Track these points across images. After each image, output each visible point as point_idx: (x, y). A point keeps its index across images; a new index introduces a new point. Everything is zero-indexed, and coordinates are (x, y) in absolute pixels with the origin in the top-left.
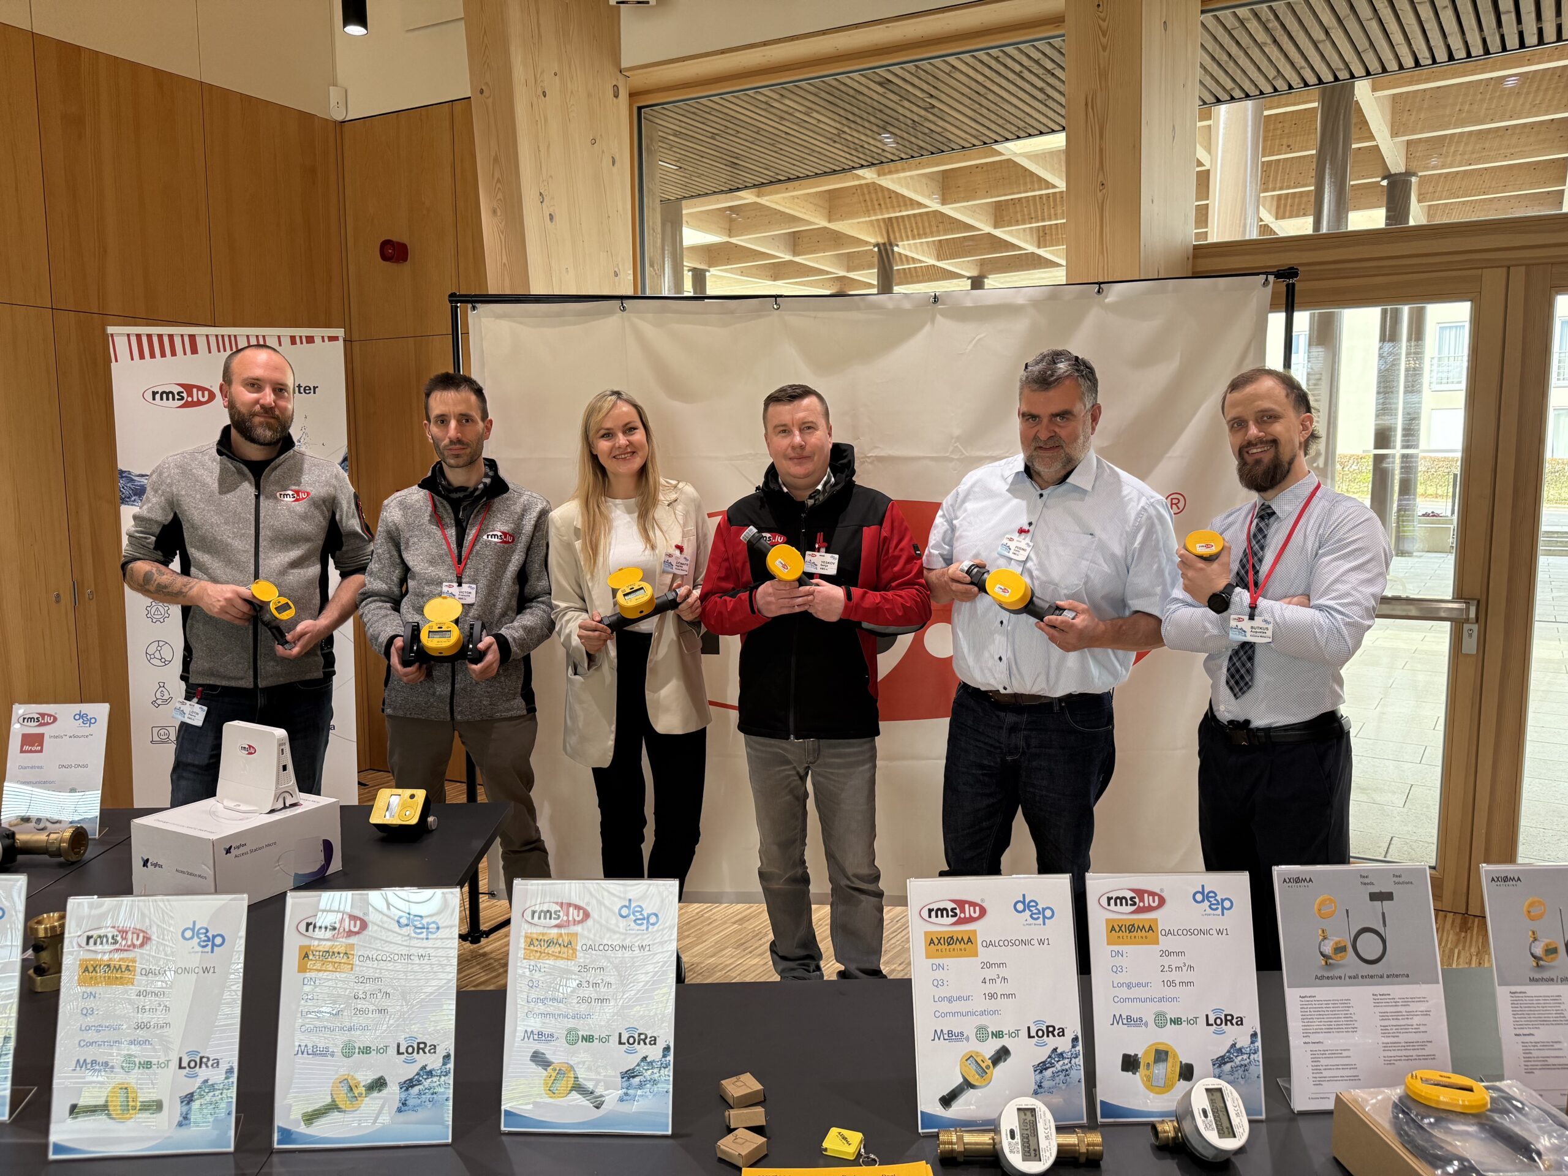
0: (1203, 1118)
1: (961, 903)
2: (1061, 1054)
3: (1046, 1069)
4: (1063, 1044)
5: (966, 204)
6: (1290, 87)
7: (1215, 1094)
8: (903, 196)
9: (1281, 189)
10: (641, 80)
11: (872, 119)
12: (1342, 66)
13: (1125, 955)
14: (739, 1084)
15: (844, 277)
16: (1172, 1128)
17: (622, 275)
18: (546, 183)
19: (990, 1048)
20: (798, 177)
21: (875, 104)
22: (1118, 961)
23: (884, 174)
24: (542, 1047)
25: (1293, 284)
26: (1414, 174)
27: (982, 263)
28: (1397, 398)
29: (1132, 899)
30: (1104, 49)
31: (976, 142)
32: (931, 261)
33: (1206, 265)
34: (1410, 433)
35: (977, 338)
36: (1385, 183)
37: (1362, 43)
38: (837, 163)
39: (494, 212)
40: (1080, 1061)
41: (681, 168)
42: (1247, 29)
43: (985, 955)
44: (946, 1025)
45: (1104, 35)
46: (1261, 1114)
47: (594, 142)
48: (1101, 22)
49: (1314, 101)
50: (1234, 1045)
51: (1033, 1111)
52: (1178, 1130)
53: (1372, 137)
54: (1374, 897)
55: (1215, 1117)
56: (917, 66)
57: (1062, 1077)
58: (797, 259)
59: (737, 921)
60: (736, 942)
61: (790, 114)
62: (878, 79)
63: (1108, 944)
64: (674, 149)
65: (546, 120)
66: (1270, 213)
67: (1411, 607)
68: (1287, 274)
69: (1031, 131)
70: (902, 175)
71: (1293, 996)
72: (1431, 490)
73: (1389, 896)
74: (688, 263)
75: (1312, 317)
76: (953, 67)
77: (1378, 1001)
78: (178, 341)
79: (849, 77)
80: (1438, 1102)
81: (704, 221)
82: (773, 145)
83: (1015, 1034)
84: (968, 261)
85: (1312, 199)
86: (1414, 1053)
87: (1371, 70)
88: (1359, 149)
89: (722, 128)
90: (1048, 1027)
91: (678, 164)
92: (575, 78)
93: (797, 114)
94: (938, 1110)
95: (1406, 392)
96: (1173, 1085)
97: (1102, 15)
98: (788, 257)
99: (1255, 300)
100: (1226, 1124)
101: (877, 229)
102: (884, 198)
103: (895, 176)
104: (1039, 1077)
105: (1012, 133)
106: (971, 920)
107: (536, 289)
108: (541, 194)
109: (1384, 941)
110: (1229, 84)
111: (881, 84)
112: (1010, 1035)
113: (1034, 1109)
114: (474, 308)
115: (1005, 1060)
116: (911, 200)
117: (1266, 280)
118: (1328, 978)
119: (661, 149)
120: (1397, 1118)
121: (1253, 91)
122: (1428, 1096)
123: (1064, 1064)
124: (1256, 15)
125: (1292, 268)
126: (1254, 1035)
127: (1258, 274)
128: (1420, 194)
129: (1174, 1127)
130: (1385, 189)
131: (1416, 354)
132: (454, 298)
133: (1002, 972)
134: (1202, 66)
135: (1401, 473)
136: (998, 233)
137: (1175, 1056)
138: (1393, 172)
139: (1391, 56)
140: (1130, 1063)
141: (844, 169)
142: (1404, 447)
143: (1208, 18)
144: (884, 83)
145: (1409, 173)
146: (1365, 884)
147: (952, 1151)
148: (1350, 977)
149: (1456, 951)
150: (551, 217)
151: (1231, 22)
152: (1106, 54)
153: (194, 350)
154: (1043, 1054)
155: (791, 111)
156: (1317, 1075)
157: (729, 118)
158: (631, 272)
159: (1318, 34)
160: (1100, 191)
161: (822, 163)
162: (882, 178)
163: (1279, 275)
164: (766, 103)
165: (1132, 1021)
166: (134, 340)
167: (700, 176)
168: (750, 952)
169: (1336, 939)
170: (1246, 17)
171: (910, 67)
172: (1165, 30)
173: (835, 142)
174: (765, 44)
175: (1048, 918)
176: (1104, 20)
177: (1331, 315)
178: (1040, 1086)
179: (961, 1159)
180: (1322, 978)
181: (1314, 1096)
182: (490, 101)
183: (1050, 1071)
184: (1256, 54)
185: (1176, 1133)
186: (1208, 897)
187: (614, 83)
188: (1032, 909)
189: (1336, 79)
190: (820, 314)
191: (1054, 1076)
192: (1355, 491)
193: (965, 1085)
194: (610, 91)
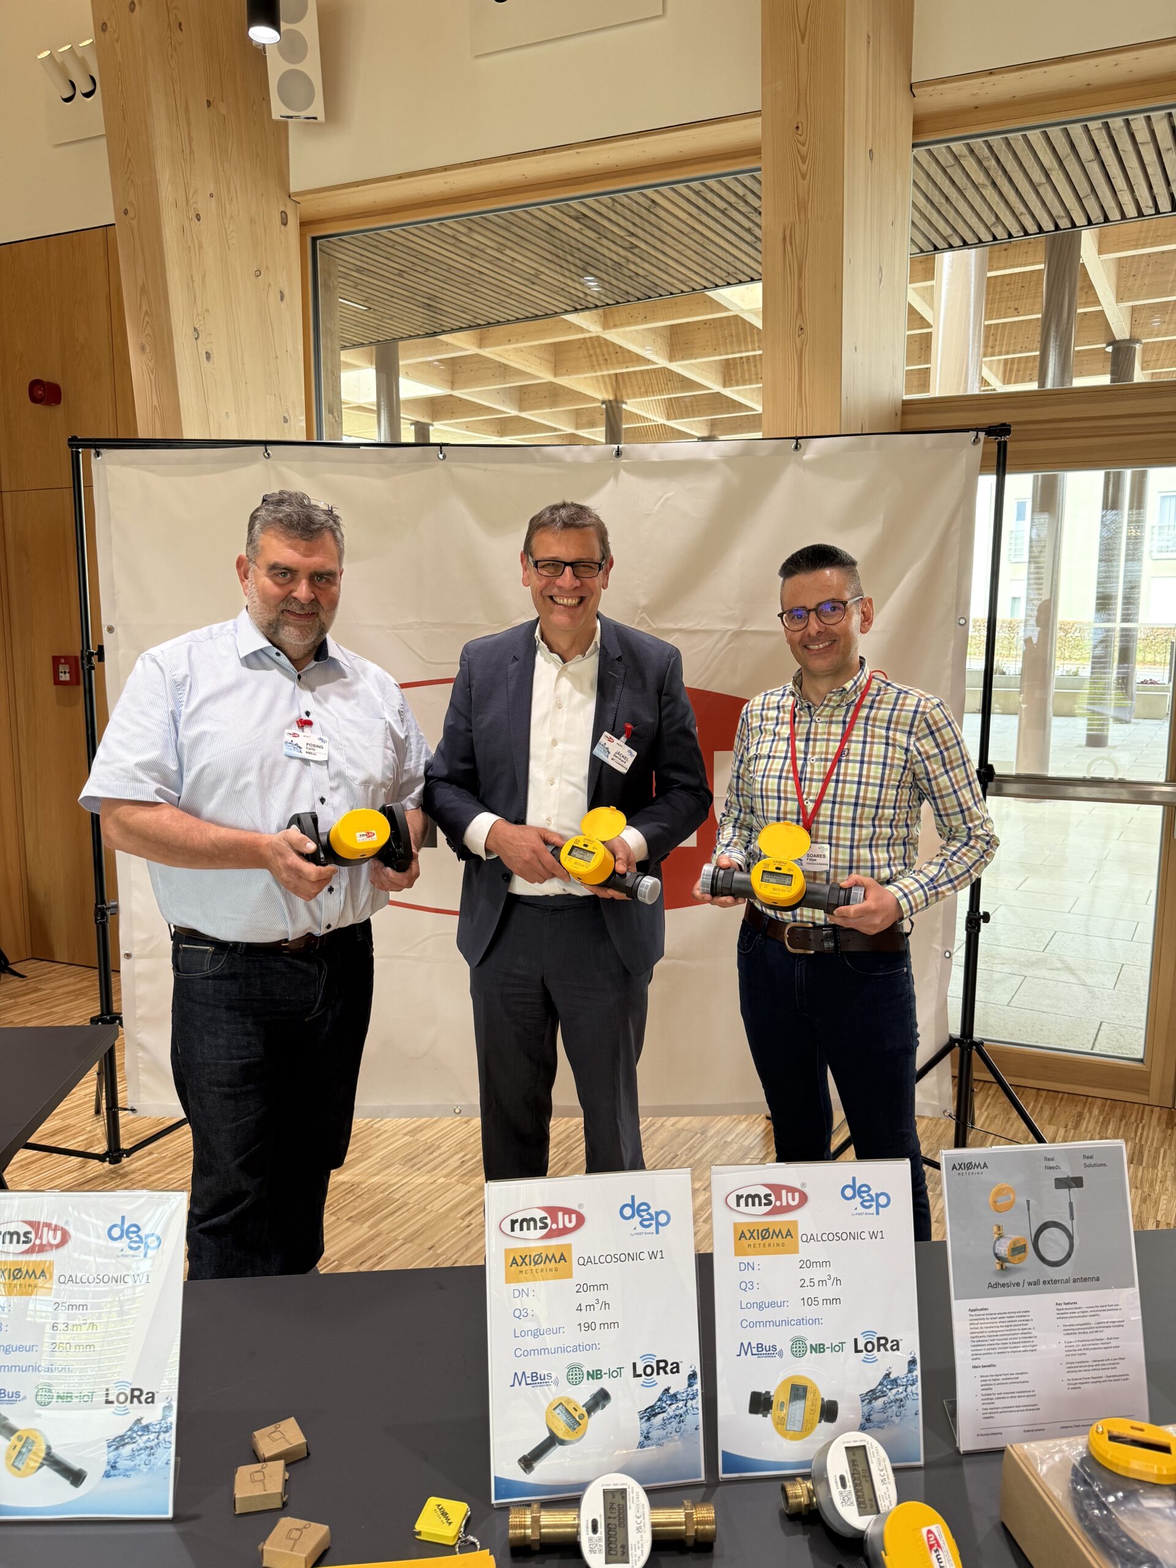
0: (841, 1489)
1: (552, 1211)
2: (675, 1395)
3: (655, 1415)
4: (677, 1383)
5: (693, 361)
6: (1010, 236)
7: (857, 1453)
8: (629, 351)
9: (1008, 353)
10: (315, 207)
11: (569, 258)
12: (1063, 214)
13: (756, 1267)
14: (276, 1435)
15: (573, 435)
16: (805, 1492)
17: (292, 421)
18: (201, 318)
19: (584, 1392)
20: (499, 322)
21: (573, 242)
22: (748, 1276)
23: (609, 328)
24: (3, 1410)
25: (1005, 442)
26: (1138, 341)
27: (713, 424)
28: (1118, 566)
29: (766, 1196)
30: (804, 177)
31: (686, 289)
32: (661, 420)
33: (915, 422)
34: (1130, 600)
35: (665, 497)
36: (1110, 349)
37: (1083, 189)
38: (539, 307)
39: (143, 348)
40: (698, 1402)
41: (370, 308)
42: (963, 168)
43: (580, 1274)
44: (529, 1366)
45: (804, 162)
46: (919, 1460)
47: (258, 273)
48: (800, 146)
49: (1040, 263)
50: (888, 1375)
51: (623, 1492)
52: (811, 1493)
53: (1097, 302)
54: (1061, 1183)
55: (855, 1485)
56: (613, 200)
57: (674, 1424)
58: (524, 415)
59: (409, 1132)
60: (405, 1157)
61: (482, 251)
62: (573, 213)
63: (736, 1255)
64: (360, 287)
65: (201, 246)
66: (997, 376)
67: (1122, 790)
68: (999, 431)
69: (742, 277)
70: (628, 329)
71: (960, 1310)
72: (1149, 657)
73: (1078, 1182)
74: (406, 417)
75: (1036, 479)
76: (653, 201)
77: (1062, 1311)
79: (539, 209)
80: (1127, 1469)
81: (423, 372)
82: (466, 285)
83: (614, 1374)
84: (699, 421)
85: (1037, 363)
86: (1103, 1373)
87: (1092, 218)
88: (1085, 314)
89: (410, 265)
90: (658, 1362)
91: (367, 304)
92: (234, 199)
93: (489, 251)
94: (517, 1473)
95: (1126, 561)
96: (812, 1429)
97: (801, 139)
98: (514, 413)
99: (964, 459)
100: (867, 1495)
101: (602, 386)
102: (609, 354)
103: (620, 330)
104: (646, 1425)
105: (722, 279)
106: (566, 1231)
107: (188, 435)
108: (195, 329)
109: (1071, 1237)
110: (947, 231)
111: (576, 219)
112: (610, 1375)
113: (625, 1490)
114: (98, 454)
115: (604, 1407)
116: (638, 355)
117: (977, 437)
118: (1003, 1285)
119: (340, 285)
120: (1075, 1489)
121: (970, 238)
122: (1115, 1461)
123: (677, 1408)
124: (972, 151)
125: (1004, 425)
126: (912, 1362)
127: (967, 431)
128: (1143, 362)
129: (808, 1490)
130: (1110, 356)
131: (1137, 523)
132: (75, 443)
133: (603, 1295)
134: (914, 205)
135: (1121, 641)
136: (728, 392)
137: (816, 1391)
138: (1117, 339)
139: (1113, 204)
140: (760, 1403)
141: (546, 314)
142: (1124, 620)
143: (921, 153)
144: (580, 217)
145: (1133, 340)
146: (1050, 1168)
147: (525, 1537)
148: (1030, 1284)
149: (1162, 1151)
150: (208, 356)
151: (946, 159)
152: (806, 182)
154: (651, 1397)
155: (482, 247)
156: (988, 1406)
157: (415, 253)
158: (303, 418)
159: (1037, 176)
160: (799, 336)
161: (522, 306)
162: (606, 331)
163: (991, 431)
164: (454, 237)
165: (763, 1351)
167: (392, 318)
168: (419, 1169)
169: (1014, 1237)
170: (963, 154)
171: (605, 199)
172: (871, 159)
173: (533, 283)
174: (445, 169)
175: (662, 1225)
176: (804, 145)
177: (1055, 476)
178: (647, 1438)
179: (537, 1548)
180: (997, 1285)
181: (984, 1432)
182: (135, 223)
183: (660, 1417)
184: (970, 193)
185: (811, 1499)
186: (860, 1192)
187: (282, 209)
188: (643, 1213)
189: (1057, 227)
190: (491, 466)
191: (664, 1424)
192: (1078, 657)
193: (552, 1441)
194: (277, 219)
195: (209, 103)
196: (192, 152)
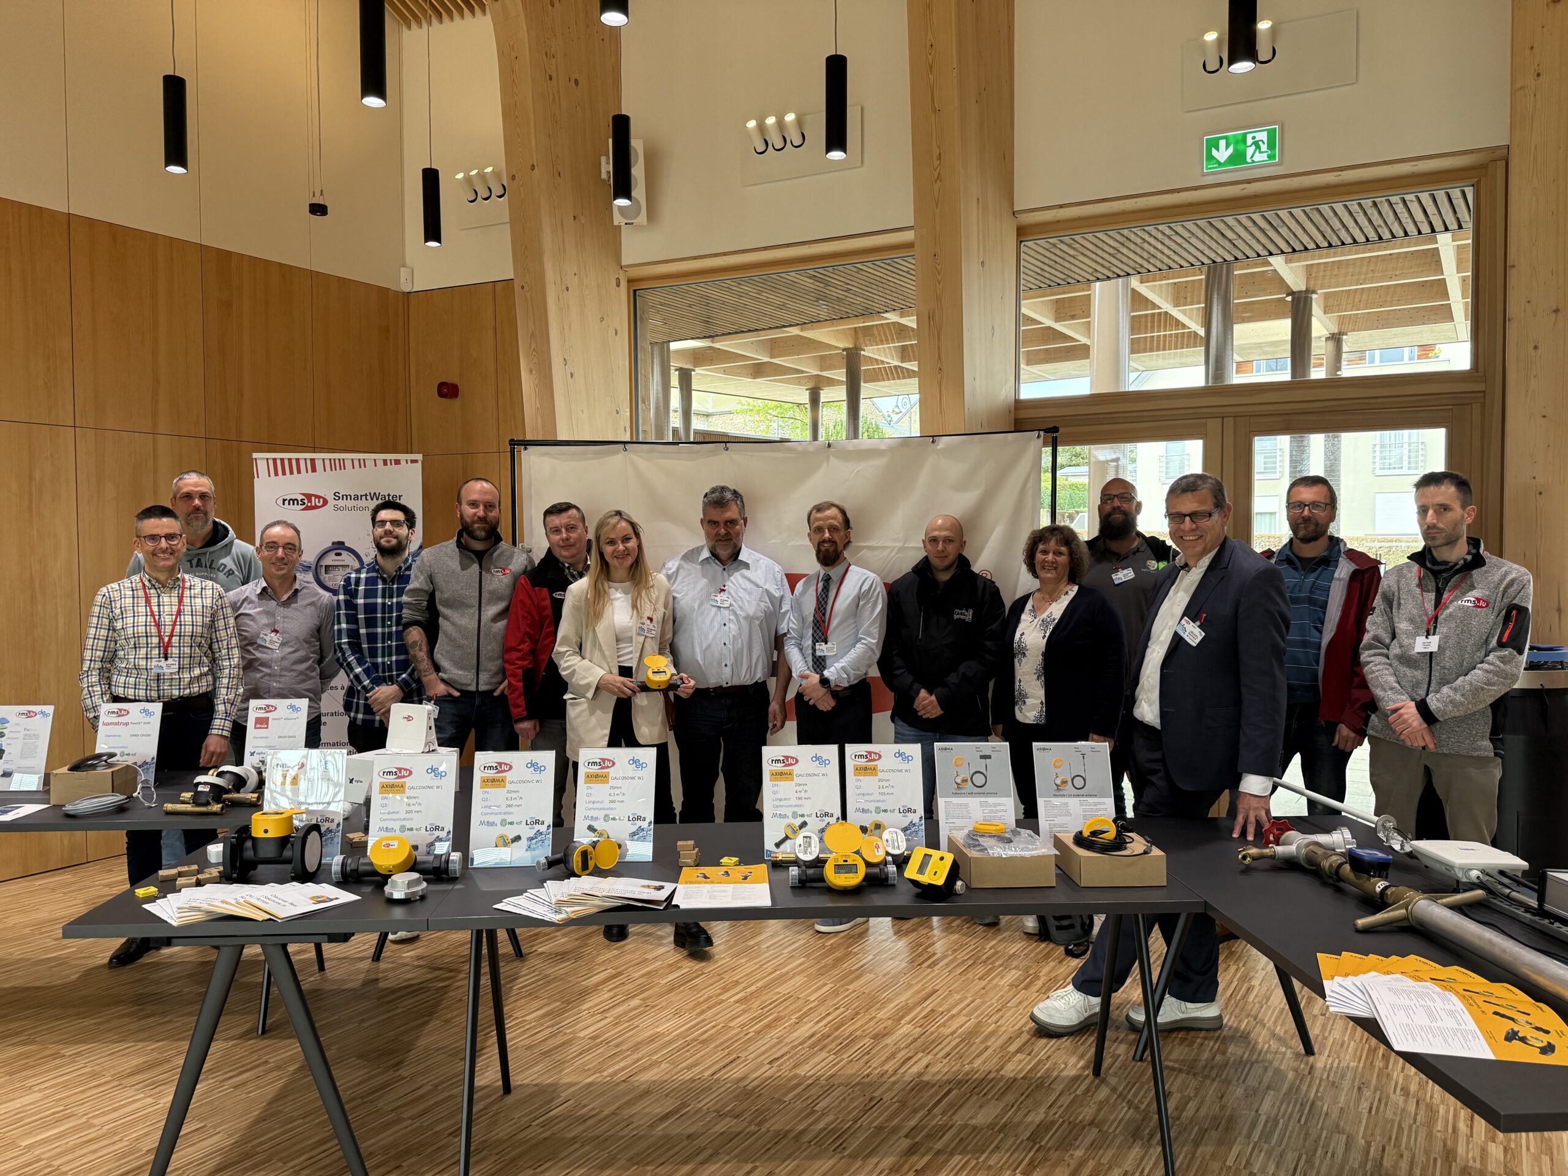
1: (787, 757)
4: (833, 821)
10: (635, 273)
13: (862, 781)
18: (568, 351)
19: (798, 822)
22: (859, 784)
24: (593, 823)
25: (1056, 437)
26: (1314, 292)
29: (866, 756)
33: (1025, 414)
35: (856, 470)
36: (1289, 299)
39: (531, 371)
41: (666, 323)
43: (797, 780)
44: (778, 811)
45: (939, 274)
47: (602, 319)
48: (936, 265)
50: (912, 821)
54: (982, 757)
58: (774, 361)
63: (855, 776)
64: (661, 313)
65: (568, 307)
68: (1055, 429)
73: (989, 757)
74: (674, 364)
77: (982, 804)
78: (302, 463)
83: (809, 816)
90: (825, 813)
91: (664, 322)
92: (589, 275)
94: (774, 849)
97: (937, 261)
98: (766, 359)
99: (1032, 448)
101: (843, 338)
104: (821, 835)
106: (791, 765)
108: (565, 359)
109: (986, 777)
114: (527, 450)
115: (805, 827)
117: (1039, 434)
118: (959, 793)
130: (1290, 304)
132: (513, 443)
133: (805, 788)
138: (1295, 290)
140: (864, 830)
148: (969, 794)
150: (572, 375)
152: (941, 286)
153: (314, 470)
154: (823, 825)
160: (939, 373)
161: (773, 321)
163: (1047, 431)
165: (864, 811)
166: (271, 462)
167: (681, 328)
169: (963, 776)
171: (829, 269)
172: (983, 267)
173: (781, 309)
175: (828, 765)
176: (939, 265)
180: (956, 793)
182: (528, 294)
186: (901, 755)
187: (617, 277)
188: (819, 760)
193: (787, 838)
194: (614, 282)
195: (575, 218)
196: (564, 249)
